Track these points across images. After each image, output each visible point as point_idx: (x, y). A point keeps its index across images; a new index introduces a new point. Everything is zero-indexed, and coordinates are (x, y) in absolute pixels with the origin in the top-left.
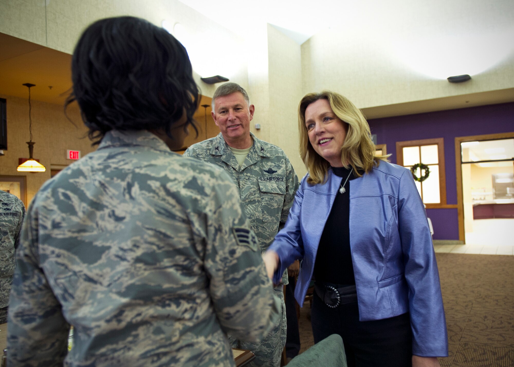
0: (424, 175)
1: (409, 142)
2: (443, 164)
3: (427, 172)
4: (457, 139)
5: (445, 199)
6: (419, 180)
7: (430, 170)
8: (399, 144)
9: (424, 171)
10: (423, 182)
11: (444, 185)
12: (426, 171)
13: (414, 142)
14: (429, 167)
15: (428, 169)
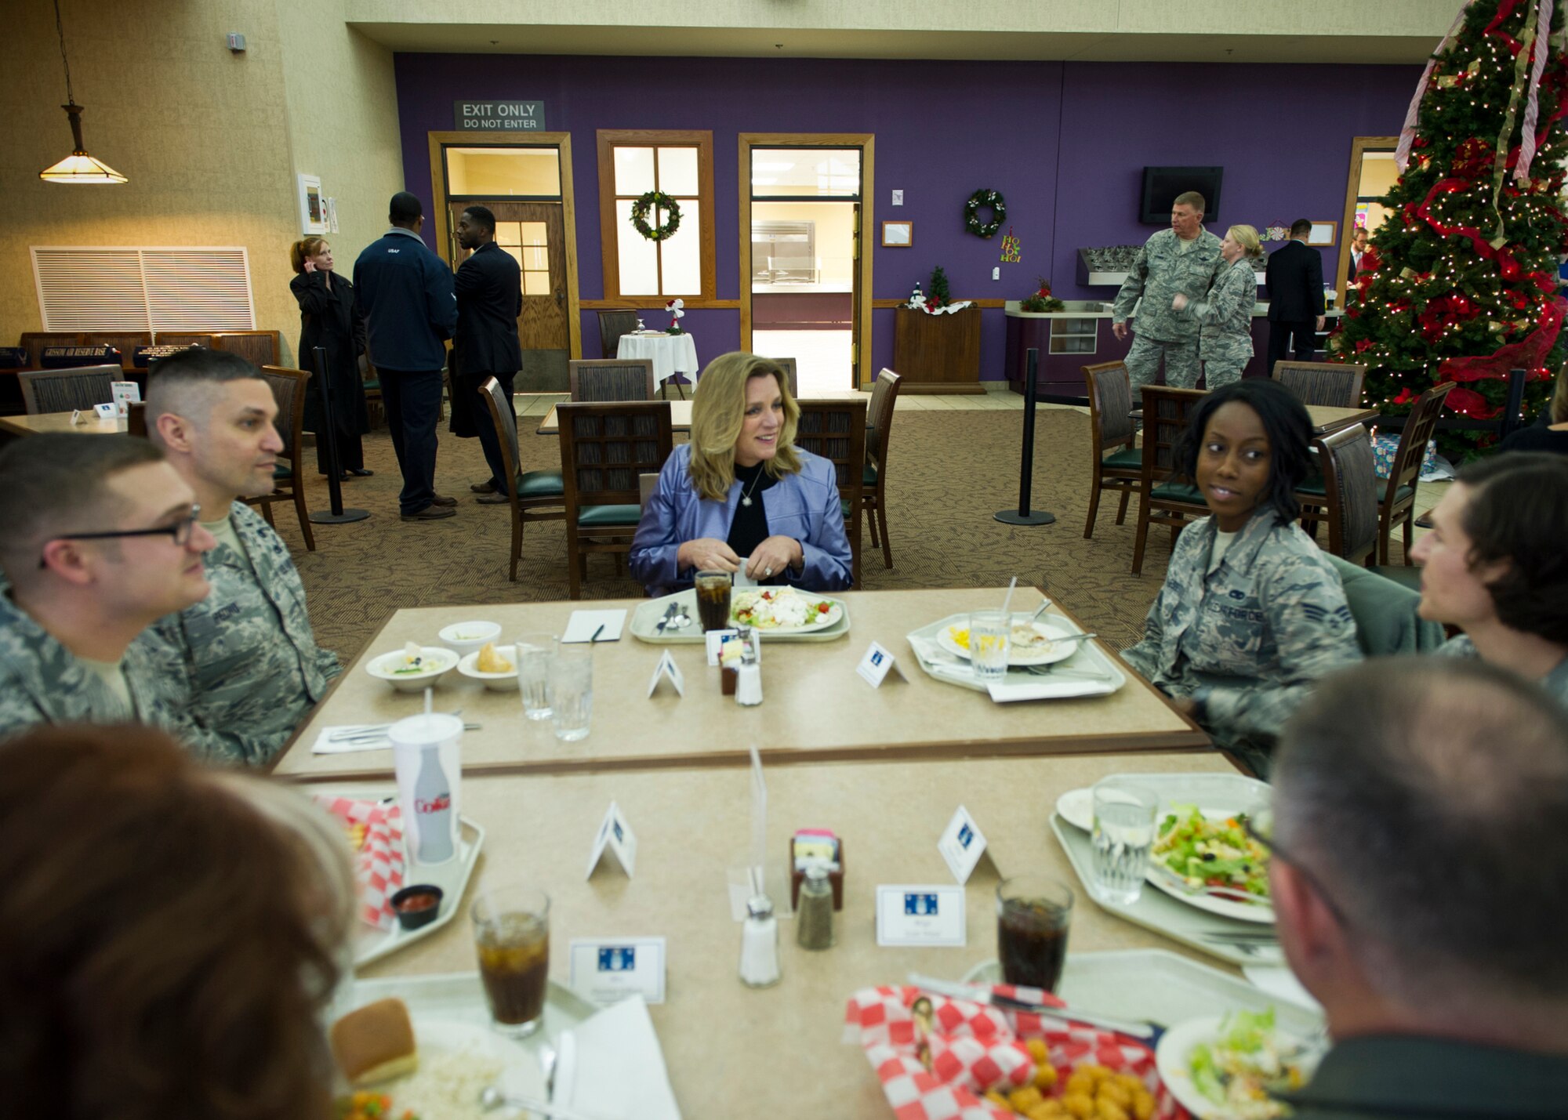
0: (665, 221)
1: (629, 134)
2: (710, 198)
3: (674, 217)
4: (744, 138)
5: (712, 286)
6: (655, 234)
7: (681, 212)
8: (604, 135)
9: (665, 214)
10: (663, 243)
11: (712, 250)
12: (672, 214)
13: (643, 134)
14: (679, 202)
15: (678, 207)
